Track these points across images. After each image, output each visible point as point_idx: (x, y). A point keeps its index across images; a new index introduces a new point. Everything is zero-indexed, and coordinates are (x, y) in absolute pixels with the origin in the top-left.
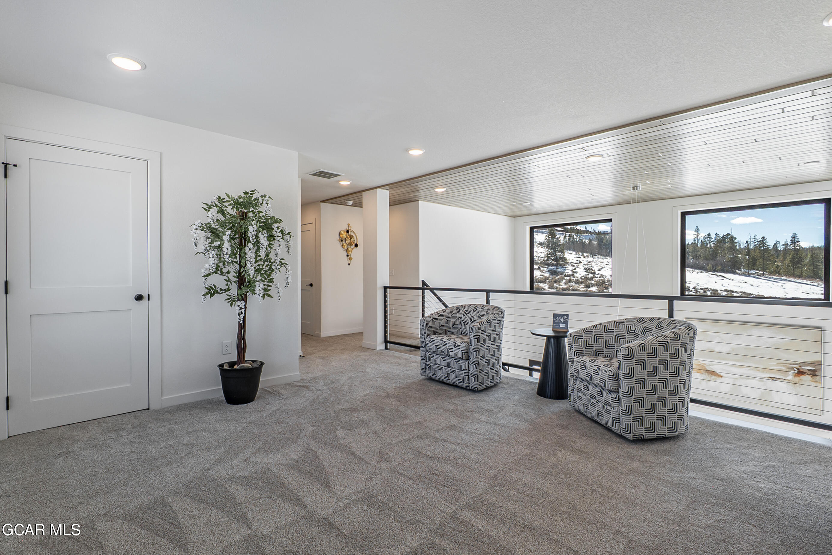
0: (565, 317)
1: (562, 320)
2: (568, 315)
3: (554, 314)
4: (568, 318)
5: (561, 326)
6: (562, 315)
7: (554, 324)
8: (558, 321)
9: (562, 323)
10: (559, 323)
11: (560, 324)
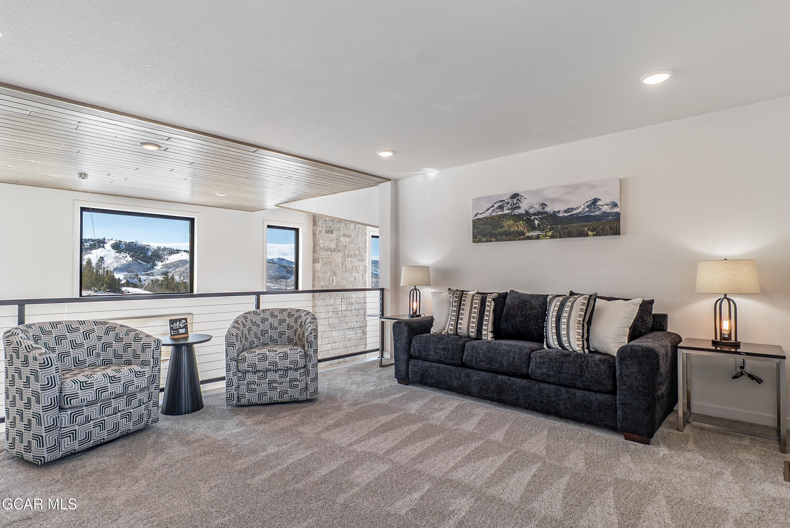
0: (184, 321)
1: (181, 325)
2: (187, 318)
3: (170, 320)
4: (187, 322)
5: (180, 332)
6: (180, 320)
7: (172, 332)
8: (177, 327)
9: (181, 328)
10: (177, 329)
11: (179, 330)
